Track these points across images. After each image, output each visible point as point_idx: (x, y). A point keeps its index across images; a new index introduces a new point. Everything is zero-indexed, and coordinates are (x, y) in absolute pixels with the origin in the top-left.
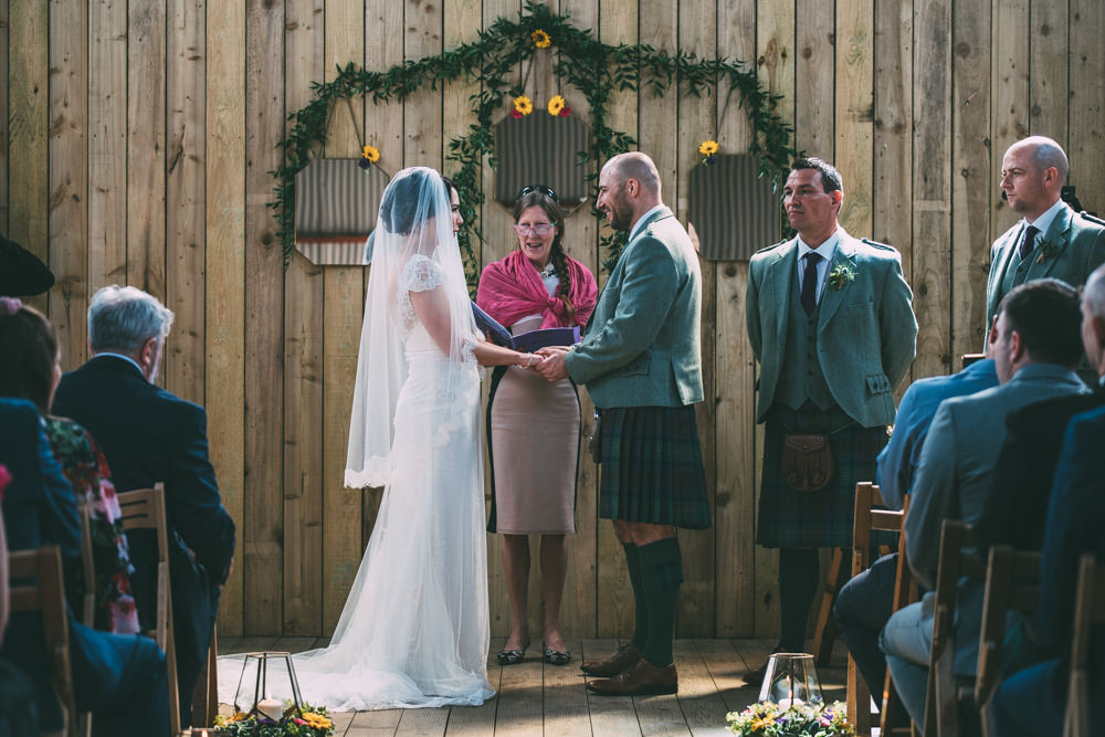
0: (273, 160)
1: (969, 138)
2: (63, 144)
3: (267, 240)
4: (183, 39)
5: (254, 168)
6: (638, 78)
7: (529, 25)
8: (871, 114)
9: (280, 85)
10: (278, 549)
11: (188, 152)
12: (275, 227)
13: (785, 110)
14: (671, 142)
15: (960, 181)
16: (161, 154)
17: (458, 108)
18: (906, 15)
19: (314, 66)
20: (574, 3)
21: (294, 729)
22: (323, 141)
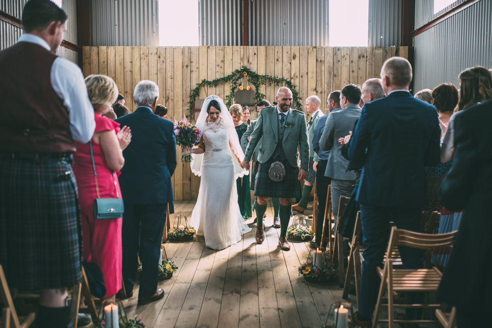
0: (188, 100)
3: (187, 117)
4: (169, 74)
5: (184, 101)
6: (265, 82)
7: (242, 71)
8: (315, 90)
9: (189, 84)
10: (190, 182)
11: (170, 98)
12: (189, 114)
13: (297, 89)
16: (165, 99)
17: (227, 88)
18: (323, 68)
19: (197, 80)
20: (252, 66)
21: (186, 233)
22: (198, 95)
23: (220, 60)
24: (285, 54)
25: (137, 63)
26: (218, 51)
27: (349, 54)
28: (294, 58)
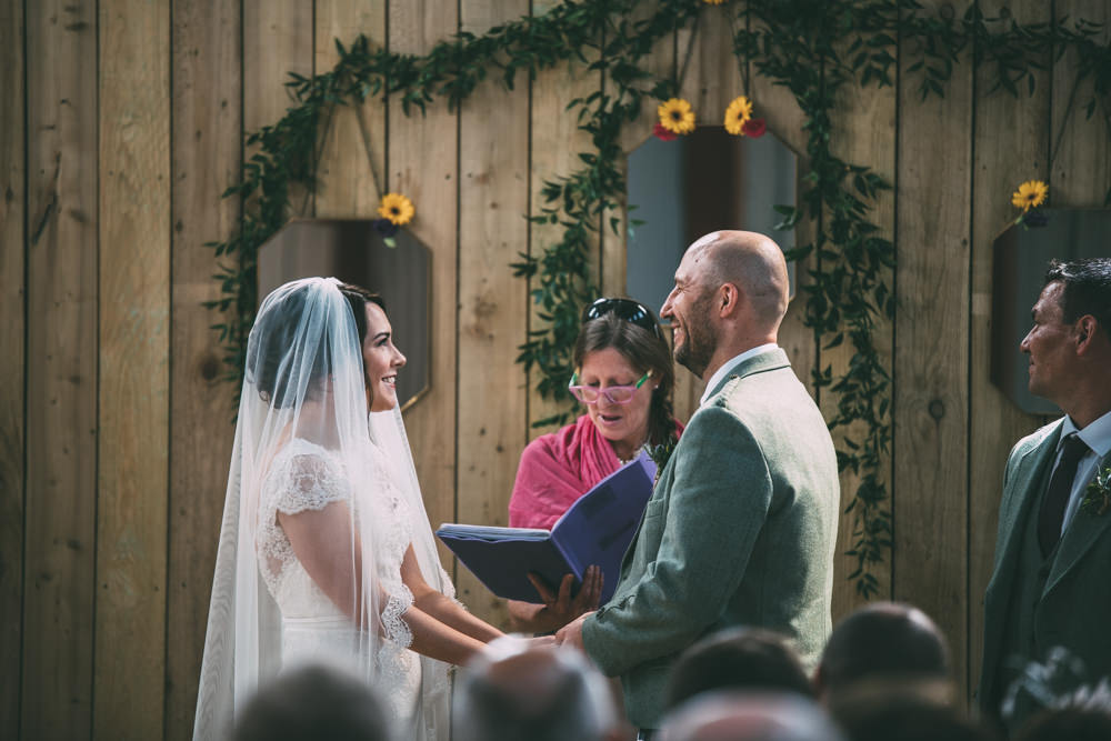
0: (221, 219)
3: (209, 369)
5: (186, 235)
6: (897, 59)
9: (233, 80)
11: (67, 204)
12: (226, 344)
14: (959, 185)
16: (17, 207)
17: (559, 122)
19: (296, 42)
22: (312, 185)
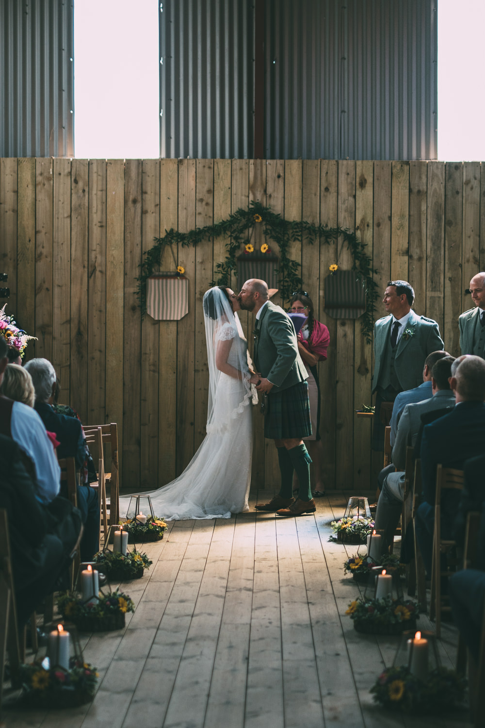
0: (137, 272)
1: (452, 264)
2: (41, 265)
3: (133, 309)
4: (96, 218)
5: (129, 275)
6: (301, 236)
7: (252, 212)
8: (407, 252)
9: (140, 239)
10: (138, 448)
11: (98, 269)
12: (138, 302)
13: (368, 250)
14: (316, 265)
15: (448, 283)
16: (86, 270)
17: (220, 250)
18: (424, 208)
19: (155, 230)
20: (272, 202)
21: (151, 527)
22: (159, 264)
23: (206, 188)
24: (343, 177)
25: (27, 193)
26: (200, 169)
27: (478, 176)
28: (363, 184)
